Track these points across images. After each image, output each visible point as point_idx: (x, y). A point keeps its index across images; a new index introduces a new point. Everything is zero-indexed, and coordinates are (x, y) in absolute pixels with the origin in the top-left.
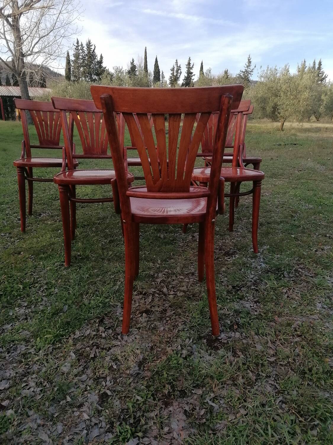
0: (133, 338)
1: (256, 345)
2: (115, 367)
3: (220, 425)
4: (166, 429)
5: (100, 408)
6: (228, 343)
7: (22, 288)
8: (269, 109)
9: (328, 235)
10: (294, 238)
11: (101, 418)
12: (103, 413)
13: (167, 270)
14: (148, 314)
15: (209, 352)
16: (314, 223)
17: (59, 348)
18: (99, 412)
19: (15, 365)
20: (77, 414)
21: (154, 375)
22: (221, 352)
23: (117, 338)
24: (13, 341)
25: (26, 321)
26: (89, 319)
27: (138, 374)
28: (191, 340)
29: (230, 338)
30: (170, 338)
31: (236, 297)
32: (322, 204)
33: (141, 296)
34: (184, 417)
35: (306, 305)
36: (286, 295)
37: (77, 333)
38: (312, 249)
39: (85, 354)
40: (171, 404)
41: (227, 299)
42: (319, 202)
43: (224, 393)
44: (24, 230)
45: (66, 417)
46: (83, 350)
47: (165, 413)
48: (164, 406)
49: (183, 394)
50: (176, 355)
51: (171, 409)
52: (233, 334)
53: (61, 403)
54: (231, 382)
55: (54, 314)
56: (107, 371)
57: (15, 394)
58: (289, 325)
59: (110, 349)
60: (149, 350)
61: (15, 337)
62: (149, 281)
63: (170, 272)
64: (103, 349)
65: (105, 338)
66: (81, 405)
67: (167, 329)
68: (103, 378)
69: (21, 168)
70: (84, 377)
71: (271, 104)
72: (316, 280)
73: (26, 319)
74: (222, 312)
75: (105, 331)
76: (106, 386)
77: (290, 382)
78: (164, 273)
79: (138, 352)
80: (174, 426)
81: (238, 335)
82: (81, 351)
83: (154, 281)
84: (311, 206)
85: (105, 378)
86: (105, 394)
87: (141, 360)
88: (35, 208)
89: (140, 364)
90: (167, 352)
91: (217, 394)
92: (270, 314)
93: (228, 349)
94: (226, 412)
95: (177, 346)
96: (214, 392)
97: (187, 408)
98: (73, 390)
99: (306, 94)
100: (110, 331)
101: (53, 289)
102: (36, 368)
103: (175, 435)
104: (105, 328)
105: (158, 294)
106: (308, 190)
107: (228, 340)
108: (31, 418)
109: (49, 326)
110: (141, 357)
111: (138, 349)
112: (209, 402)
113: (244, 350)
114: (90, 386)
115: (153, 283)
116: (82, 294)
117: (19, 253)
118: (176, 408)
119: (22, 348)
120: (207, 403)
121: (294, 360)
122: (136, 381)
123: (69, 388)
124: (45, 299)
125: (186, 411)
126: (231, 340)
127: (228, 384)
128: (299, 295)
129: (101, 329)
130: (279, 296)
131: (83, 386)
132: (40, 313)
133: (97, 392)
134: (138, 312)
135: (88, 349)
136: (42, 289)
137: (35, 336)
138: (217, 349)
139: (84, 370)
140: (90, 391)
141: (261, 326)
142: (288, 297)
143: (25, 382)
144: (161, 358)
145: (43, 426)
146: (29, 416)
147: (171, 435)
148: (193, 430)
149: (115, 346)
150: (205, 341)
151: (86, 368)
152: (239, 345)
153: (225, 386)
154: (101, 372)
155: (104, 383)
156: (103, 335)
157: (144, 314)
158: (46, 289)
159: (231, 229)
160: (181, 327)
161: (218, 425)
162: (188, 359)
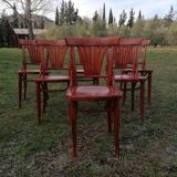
37: (37, 153)
44: (20, 107)
60: (70, 163)
69: (21, 74)
70: (36, 171)
87: (65, 166)
88: (28, 96)
116: (43, 138)
138: (104, 164)
159: (133, 110)
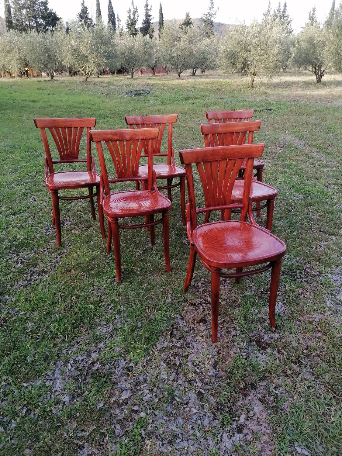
0: (201, 346)
1: (292, 343)
2: (198, 371)
3: (285, 406)
4: (252, 413)
5: (201, 403)
6: (272, 343)
7: (93, 307)
8: (239, 65)
9: (322, 230)
10: (296, 236)
11: (205, 411)
12: (205, 407)
13: (203, 279)
14: (204, 323)
15: (261, 352)
16: (308, 217)
17: (150, 360)
18: (202, 406)
19: (125, 378)
20: (187, 409)
21: (228, 374)
22: (269, 350)
23: (189, 347)
24: (113, 358)
25: (113, 339)
26: (161, 332)
27: (217, 374)
28: (245, 344)
29: (272, 338)
30: (228, 343)
31: (266, 301)
32: (310, 192)
33: (192, 307)
34: (260, 403)
35: (319, 303)
36: (303, 295)
37: (158, 345)
38: (312, 246)
39: (172, 363)
40: (248, 395)
41: (260, 304)
42: (307, 191)
43: (281, 382)
44: (60, 244)
45: (181, 413)
46: (169, 359)
47: (247, 401)
48: (244, 397)
49: (254, 386)
50: (239, 357)
51: (249, 398)
52: (273, 335)
53: (174, 403)
54: (283, 374)
55: (132, 330)
56: (194, 375)
57: (139, 401)
58: (311, 323)
59: (188, 356)
60: (216, 354)
61: (112, 353)
62: (193, 291)
63: (206, 280)
64: (183, 357)
65: (180, 348)
66: (187, 403)
67: (223, 335)
68: (193, 380)
70: (180, 382)
71: (241, 60)
72: (322, 279)
73: (112, 337)
74: (259, 316)
75: (178, 341)
76: (198, 386)
77: (322, 369)
78: (202, 282)
79: (210, 356)
80: (256, 410)
81: (277, 335)
82: (167, 360)
83: (197, 292)
84: (301, 196)
85: (195, 380)
86: (199, 392)
87: (214, 363)
89: (215, 366)
90: (230, 355)
91: (277, 384)
92: (295, 315)
93: (273, 348)
94: (286, 396)
95: (236, 349)
96: (274, 383)
97: (260, 397)
98: (177, 392)
99: (276, 49)
100: (182, 341)
101: (119, 307)
102: (141, 378)
103: (259, 416)
104: (177, 339)
105: (204, 303)
106: (294, 175)
107: (271, 340)
108: (158, 416)
109: (135, 342)
110: (213, 360)
111: (208, 354)
112: (273, 390)
113: (285, 348)
114: (187, 388)
115: (197, 293)
116: (144, 309)
117: (70, 271)
118: (253, 398)
119: (123, 363)
120: (272, 391)
121: (321, 352)
122: (217, 380)
123: (174, 391)
124: (117, 316)
125: (259, 398)
126: (273, 340)
127: (281, 376)
128: (312, 294)
129: (175, 340)
130: (297, 296)
131: (182, 388)
132: (120, 330)
133: (194, 392)
134: (196, 322)
135: (172, 358)
136: (110, 308)
137: (127, 351)
138: (265, 348)
139: (177, 375)
140: (189, 392)
141: (291, 325)
142: (304, 296)
143: (140, 390)
144: (227, 360)
145: (169, 421)
146: (156, 415)
147: (256, 416)
148: (269, 411)
149: (191, 353)
150: (255, 342)
151: (178, 373)
152: (280, 345)
153: (280, 377)
154: (190, 376)
155: (195, 384)
156: (179, 345)
157: (201, 323)
158: (113, 306)
160: (233, 333)
161: (284, 406)
162: (248, 359)
